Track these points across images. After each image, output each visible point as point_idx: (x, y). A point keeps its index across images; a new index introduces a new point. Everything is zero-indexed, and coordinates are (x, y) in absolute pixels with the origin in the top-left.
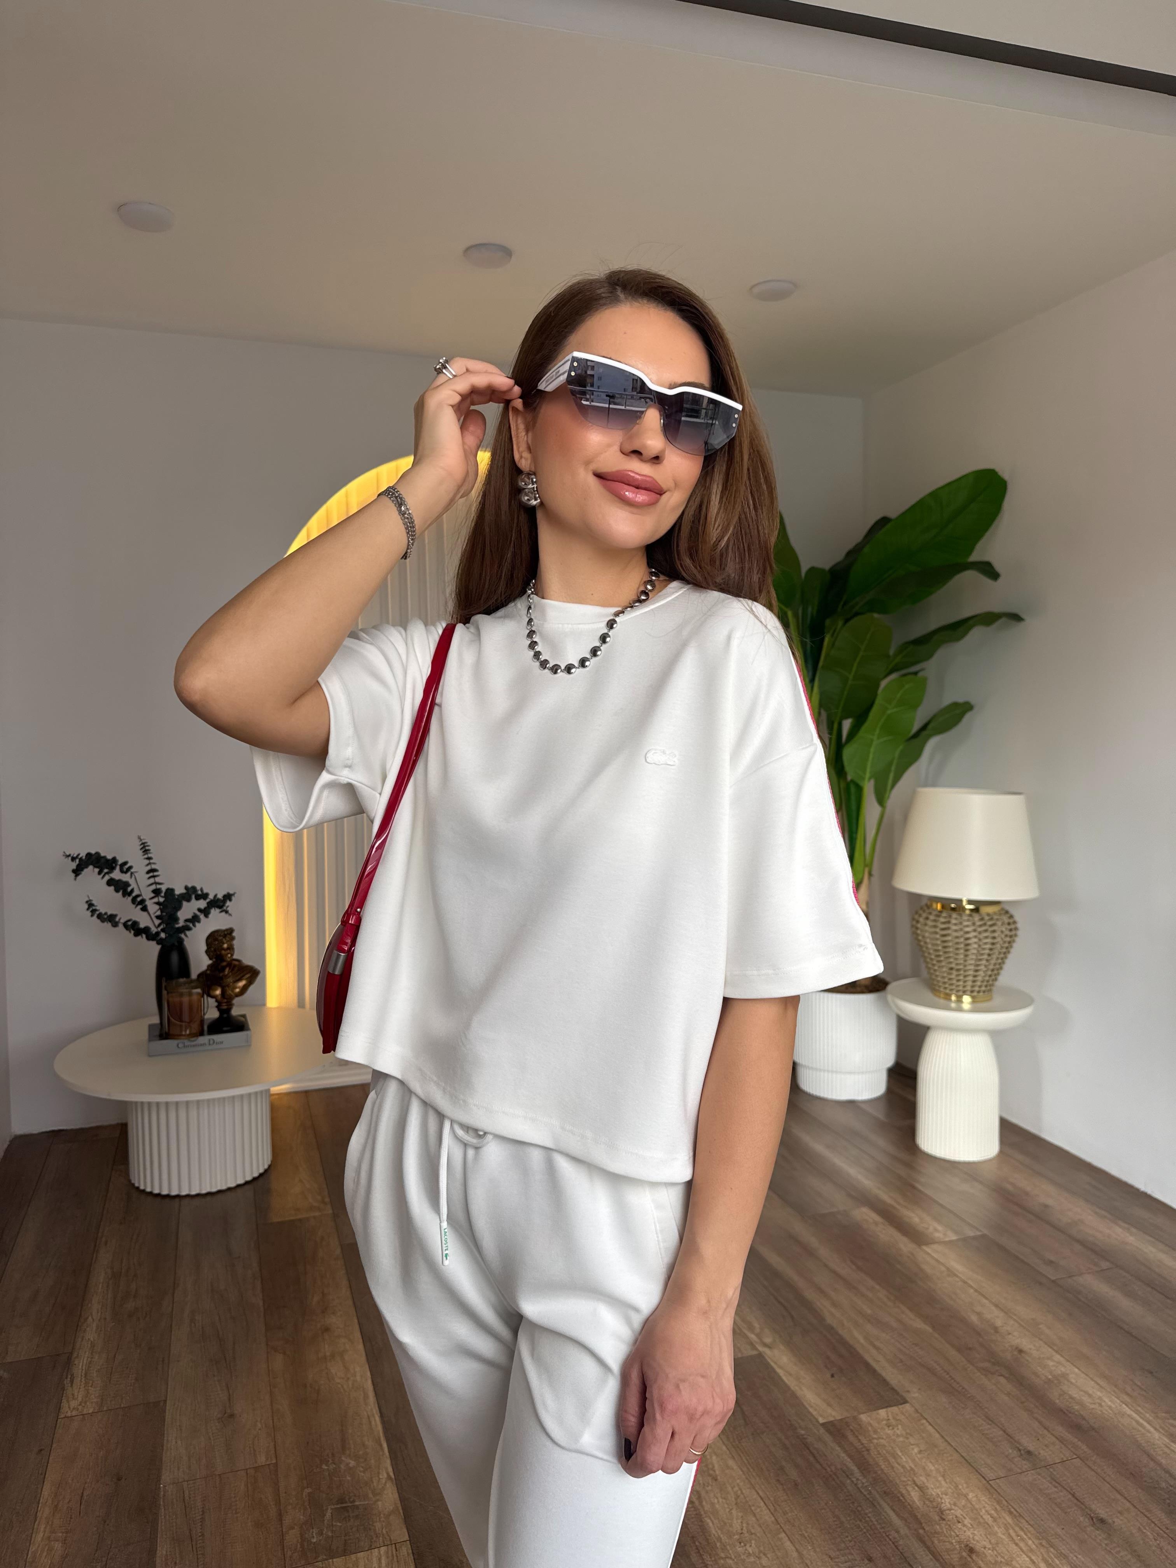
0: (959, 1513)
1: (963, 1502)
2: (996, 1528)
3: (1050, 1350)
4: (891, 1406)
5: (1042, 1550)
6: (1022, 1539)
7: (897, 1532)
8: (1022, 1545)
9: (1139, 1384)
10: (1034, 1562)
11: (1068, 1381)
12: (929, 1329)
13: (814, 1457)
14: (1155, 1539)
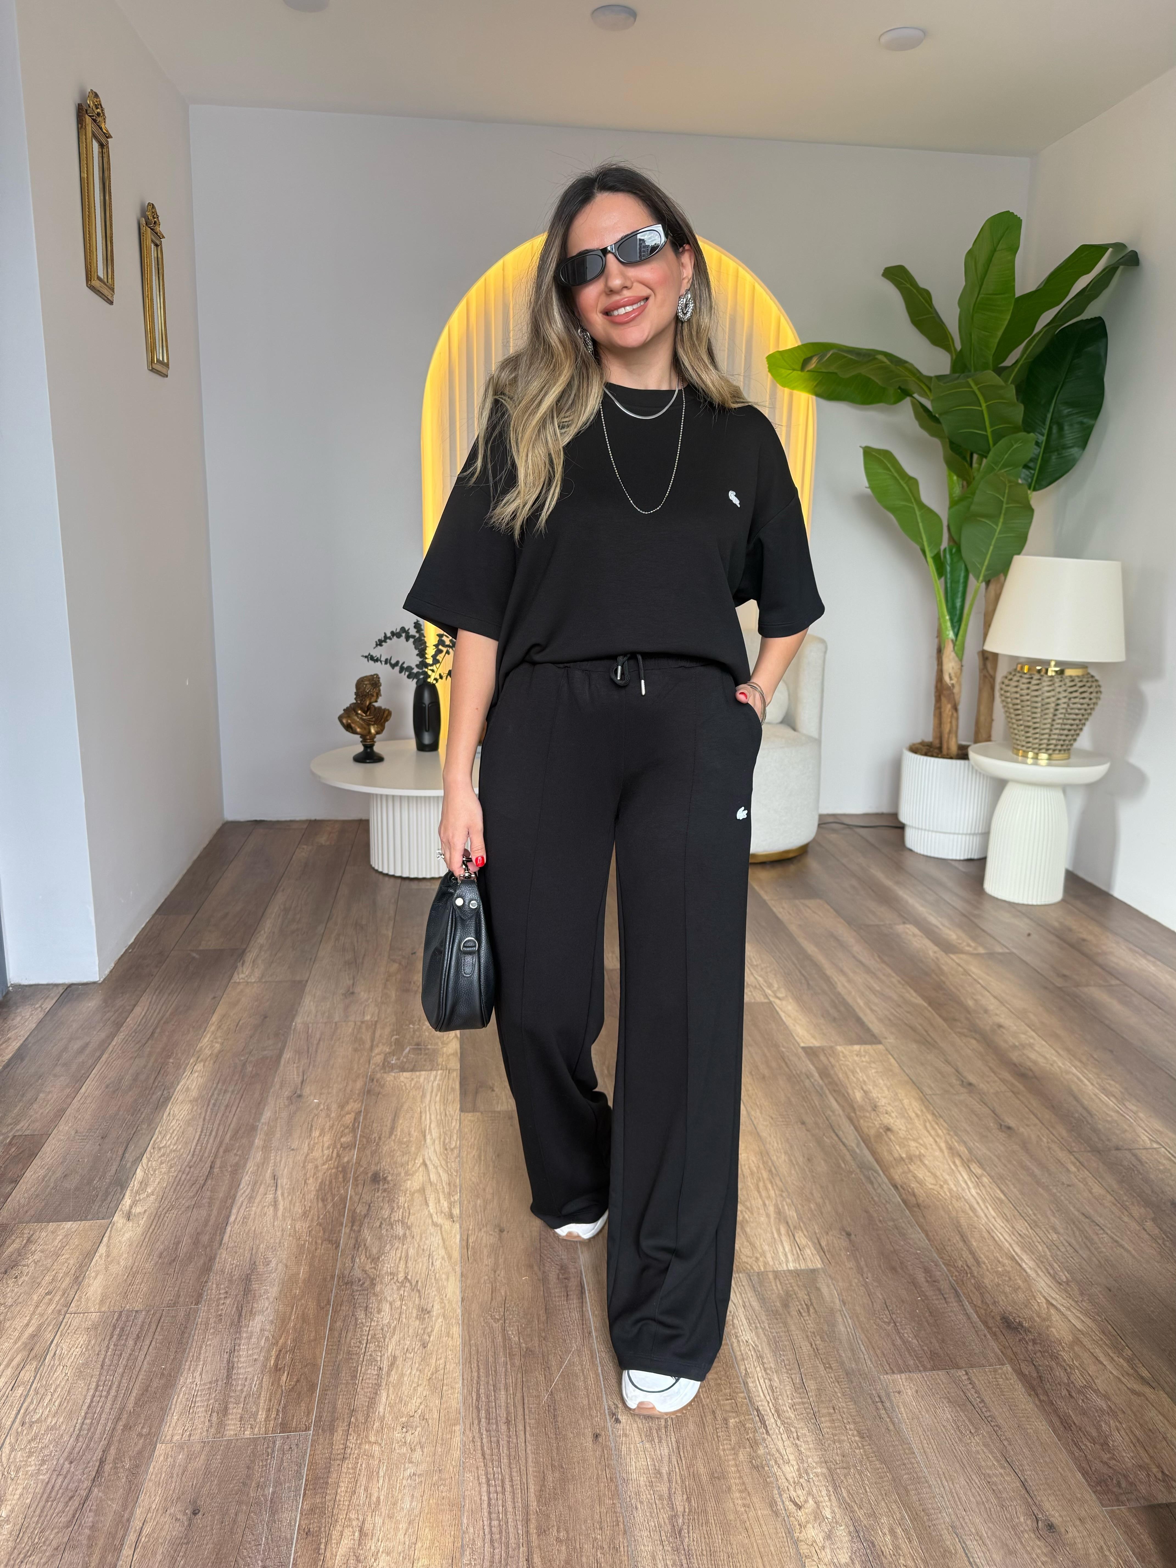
0: (889, 1109)
1: (896, 1104)
2: (916, 1121)
3: (1028, 1029)
4: (866, 1043)
5: (948, 1137)
6: (934, 1129)
7: (833, 1112)
8: (933, 1132)
9: (1095, 1056)
10: (936, 1142)
11: (1032, 1048)
12: (926, 1005)
13: (786, 1063)
14: (1048, 1143)
